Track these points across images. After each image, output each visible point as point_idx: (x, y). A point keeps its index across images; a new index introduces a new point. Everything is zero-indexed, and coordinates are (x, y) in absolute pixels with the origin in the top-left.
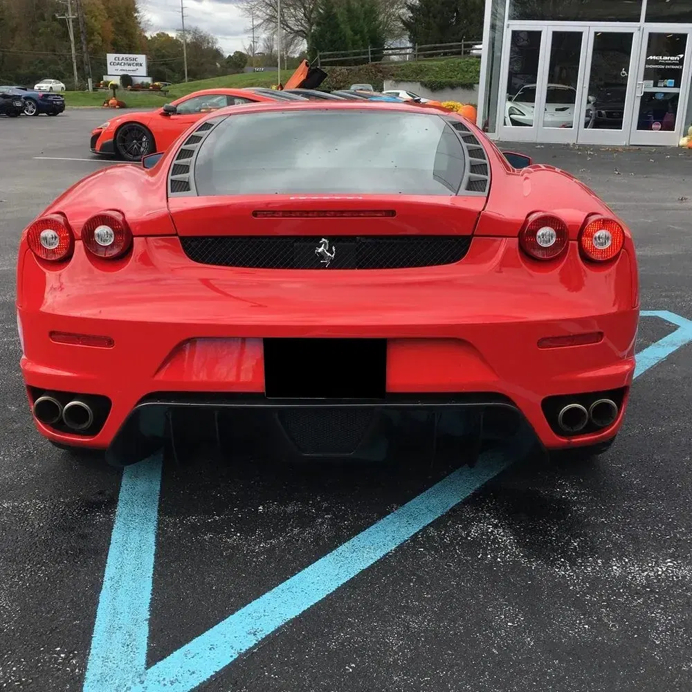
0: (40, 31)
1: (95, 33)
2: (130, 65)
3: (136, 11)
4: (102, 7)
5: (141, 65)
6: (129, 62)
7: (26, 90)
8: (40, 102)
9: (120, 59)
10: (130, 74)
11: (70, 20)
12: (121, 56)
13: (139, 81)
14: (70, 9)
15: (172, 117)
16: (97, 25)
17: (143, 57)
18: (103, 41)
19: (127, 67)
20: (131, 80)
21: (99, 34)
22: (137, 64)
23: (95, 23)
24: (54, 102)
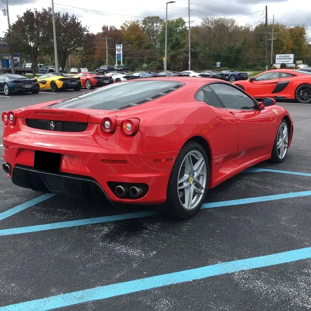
0: (260, 46)
1: (284, 45)
2: (286, 59)
3: (305, 34)
4: (289, 34)
5: (291, 59)
6: (285, 58)
7: (233, 72)
8: (237, 76)
9: (282, 57)
10: (285, 63)
11: (272, 41)
12: (282, 55)
13: (289, 66)
14: (273, 36)
15: (254, 82)
16: (285, 42)
17: (293, 55)
18: (287, 49)
19: (284, 60)
20: (285, 65)
21: (286, 45)
22: (289, 59)
23: (285, 41)
24: (243, 77)
